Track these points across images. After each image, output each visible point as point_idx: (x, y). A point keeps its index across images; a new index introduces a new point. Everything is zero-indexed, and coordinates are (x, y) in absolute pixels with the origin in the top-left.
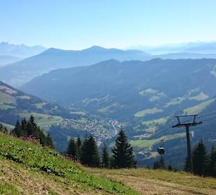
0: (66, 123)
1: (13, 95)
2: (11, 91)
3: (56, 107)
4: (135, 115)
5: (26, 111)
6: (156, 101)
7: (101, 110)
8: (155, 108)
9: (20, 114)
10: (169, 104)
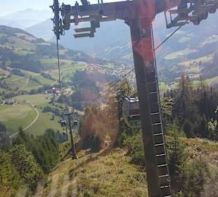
0: (92, 69)
1: (33, 42)
2: (30, 39)
3: (79, 54)
4: (166, 58)
5: (47, 57)
6: (187, 42)
7: (125, 57)
8: (187, 49)
9: (40, 60)
10: (204, 43)
